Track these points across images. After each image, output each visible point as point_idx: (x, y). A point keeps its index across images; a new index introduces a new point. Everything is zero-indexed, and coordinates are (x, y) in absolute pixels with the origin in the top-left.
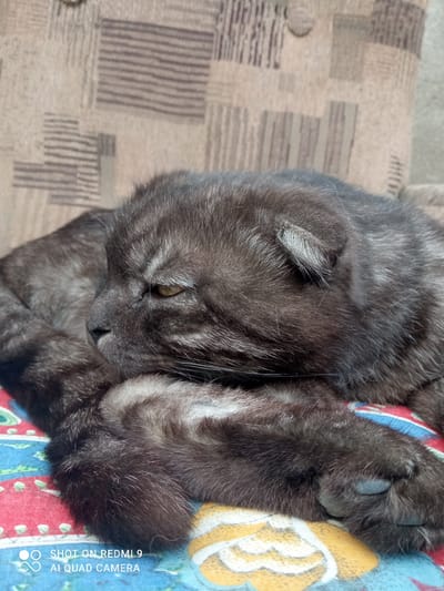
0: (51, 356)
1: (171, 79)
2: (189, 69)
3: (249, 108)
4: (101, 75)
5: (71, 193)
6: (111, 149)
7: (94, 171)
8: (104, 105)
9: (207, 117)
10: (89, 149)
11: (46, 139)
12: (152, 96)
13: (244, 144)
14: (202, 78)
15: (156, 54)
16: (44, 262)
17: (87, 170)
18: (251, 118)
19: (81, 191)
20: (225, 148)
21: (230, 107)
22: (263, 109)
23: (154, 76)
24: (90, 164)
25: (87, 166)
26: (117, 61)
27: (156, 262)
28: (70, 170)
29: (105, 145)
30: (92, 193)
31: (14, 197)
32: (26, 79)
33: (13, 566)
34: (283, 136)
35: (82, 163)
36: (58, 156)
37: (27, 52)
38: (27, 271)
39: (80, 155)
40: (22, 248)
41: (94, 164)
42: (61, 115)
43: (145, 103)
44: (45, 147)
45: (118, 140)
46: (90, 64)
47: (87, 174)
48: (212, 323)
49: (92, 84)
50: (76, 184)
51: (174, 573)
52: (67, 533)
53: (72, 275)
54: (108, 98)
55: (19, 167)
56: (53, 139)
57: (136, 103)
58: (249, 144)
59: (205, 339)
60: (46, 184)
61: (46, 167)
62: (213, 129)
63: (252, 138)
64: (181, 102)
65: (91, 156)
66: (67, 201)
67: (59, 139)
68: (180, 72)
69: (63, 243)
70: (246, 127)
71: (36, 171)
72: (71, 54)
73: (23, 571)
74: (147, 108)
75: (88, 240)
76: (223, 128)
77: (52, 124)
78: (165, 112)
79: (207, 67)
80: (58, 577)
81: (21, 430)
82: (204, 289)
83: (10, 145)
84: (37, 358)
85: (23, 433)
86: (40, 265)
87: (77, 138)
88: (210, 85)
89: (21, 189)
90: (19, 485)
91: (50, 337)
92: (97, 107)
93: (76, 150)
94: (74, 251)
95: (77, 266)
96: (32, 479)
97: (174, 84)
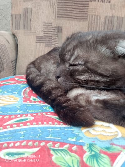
0: (47, 85)
1: (78, 9)
2: (83, 5)
3: (101, 15)
4: (58, 10)
5: (51, 44)
6: (61, 30)
7: (56, 37)
8: (59, 18)
9: (88, 19)
10: (55, 31)
11: (44, 29)
12: (72, 14)
13: (99, 26)
14: (87, 8)
15: (73, 2)
16: (44, 61)
17: (55, 37)
18: (101, 18)
19: (53, 43)
20: (94, 28)
21: (95, 15)
22: (105, 15)
23: (73, 8)
24: (55, 35)
25: (55, 36)
26: (62, 5)
27: (73, 58)
28: (50, 37)
29: (59, 30)
30: (56, 43)
31: (36, 46)
32: (38, 13)
33: (38, 130)
34: (111, 23)
35: (53, 35)
36: (47, 34)
37: (38, 5)
38: (40, 63)
39: (53, 33)
40: (39, 58)
41: (57, 35)
42: (48, 22)
43: (70, 17)
44: (44, 31)
45: (63, 28)
46: (55, 7)
47: (55, 38)
48: (89, 73)
49: (56, 12)
50: (52, 41)
51: (77, 134)
52: (51, 124)
53: (51, 64)
54: (60, 16)
55: (37, 37)
56: (46, 29)
57: (68, 17)
58: (101, 26)
59: (86, 77)
60: (44, 42)
61: (44, 37)
62: (90, 22)
63: (102, 24)
64: (81, 15)
65: (56, 33)
66: (50, 46)
67: (47, 29)
68: (80, 6)
69: (48, 56)
70: (100, 21)
71: (41, 38)
72: (50, 4)
73: (40, 131)
74: (71, 18)
75: (55, 55)
76: (93, 22)
77: (45, 25)
78: (76, 19)
79: (88, 4)
80: (49, 133)
81: (40, 102)
82: (86, 64)
83: (35, 31)
84: (44, 86)
85: (40, 103)
86: (43, 62)
87: (52, 28)
88: (89, 9)
89: (38, 43)
90: (39, 114)
91: (47, 80)
92: (57, 19)
93: (52, 32)
94: (51, 58)
95: (52, 61)
96: (42, 113)
97: (78, 10)
